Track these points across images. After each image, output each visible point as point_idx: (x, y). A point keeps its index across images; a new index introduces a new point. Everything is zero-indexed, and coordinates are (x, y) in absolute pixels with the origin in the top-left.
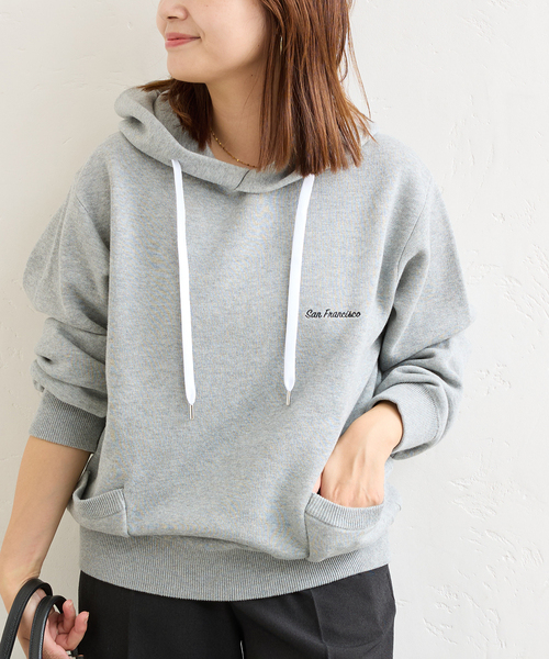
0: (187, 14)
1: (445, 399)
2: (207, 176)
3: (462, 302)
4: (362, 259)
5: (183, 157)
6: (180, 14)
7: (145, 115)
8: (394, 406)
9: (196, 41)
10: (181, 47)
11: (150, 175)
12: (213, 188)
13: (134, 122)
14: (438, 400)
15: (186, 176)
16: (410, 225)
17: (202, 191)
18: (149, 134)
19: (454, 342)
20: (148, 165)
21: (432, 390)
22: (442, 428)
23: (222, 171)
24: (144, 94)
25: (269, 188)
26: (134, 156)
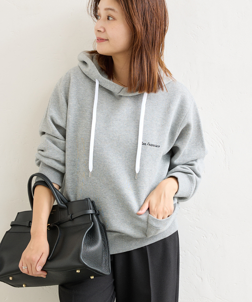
0: (105, 31)
1: (195, 180)
2: (108, 87)
3: (203, 146)
4: (163, 126)
5: (100, 79)
6: (102, 30)
7: (89, 61)
8: (176, 179)
9: (107, 41)
10: (101, 43)
11: (87, 84)
12: (110, 92)
13: (84, 63)
14: (192, 180)
15: (100, 86)
16: (183, 116)
17: (106, 93)
18: (89, 68)
19: (198, 161)
20: (87, 80)
21: (191, 176)
22: (193, 192)
23: (114, 86)
24: (88, 54)
25: (131, 95)
26: (83, 76)
